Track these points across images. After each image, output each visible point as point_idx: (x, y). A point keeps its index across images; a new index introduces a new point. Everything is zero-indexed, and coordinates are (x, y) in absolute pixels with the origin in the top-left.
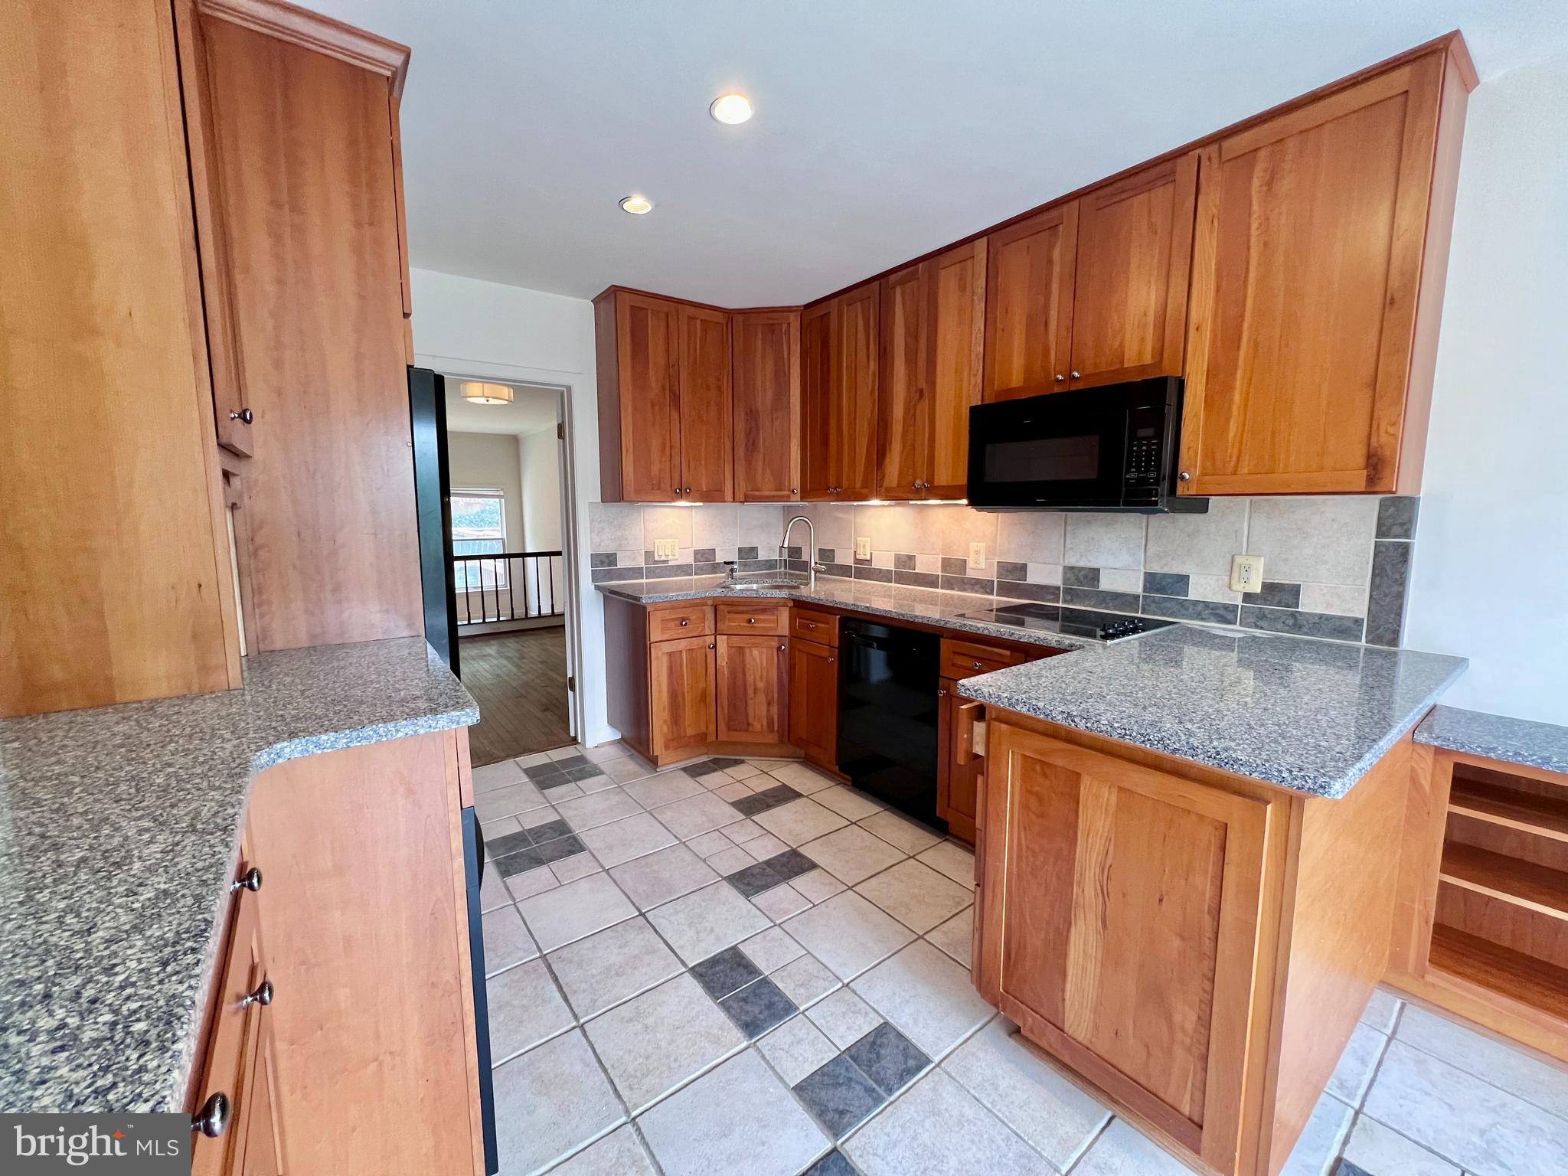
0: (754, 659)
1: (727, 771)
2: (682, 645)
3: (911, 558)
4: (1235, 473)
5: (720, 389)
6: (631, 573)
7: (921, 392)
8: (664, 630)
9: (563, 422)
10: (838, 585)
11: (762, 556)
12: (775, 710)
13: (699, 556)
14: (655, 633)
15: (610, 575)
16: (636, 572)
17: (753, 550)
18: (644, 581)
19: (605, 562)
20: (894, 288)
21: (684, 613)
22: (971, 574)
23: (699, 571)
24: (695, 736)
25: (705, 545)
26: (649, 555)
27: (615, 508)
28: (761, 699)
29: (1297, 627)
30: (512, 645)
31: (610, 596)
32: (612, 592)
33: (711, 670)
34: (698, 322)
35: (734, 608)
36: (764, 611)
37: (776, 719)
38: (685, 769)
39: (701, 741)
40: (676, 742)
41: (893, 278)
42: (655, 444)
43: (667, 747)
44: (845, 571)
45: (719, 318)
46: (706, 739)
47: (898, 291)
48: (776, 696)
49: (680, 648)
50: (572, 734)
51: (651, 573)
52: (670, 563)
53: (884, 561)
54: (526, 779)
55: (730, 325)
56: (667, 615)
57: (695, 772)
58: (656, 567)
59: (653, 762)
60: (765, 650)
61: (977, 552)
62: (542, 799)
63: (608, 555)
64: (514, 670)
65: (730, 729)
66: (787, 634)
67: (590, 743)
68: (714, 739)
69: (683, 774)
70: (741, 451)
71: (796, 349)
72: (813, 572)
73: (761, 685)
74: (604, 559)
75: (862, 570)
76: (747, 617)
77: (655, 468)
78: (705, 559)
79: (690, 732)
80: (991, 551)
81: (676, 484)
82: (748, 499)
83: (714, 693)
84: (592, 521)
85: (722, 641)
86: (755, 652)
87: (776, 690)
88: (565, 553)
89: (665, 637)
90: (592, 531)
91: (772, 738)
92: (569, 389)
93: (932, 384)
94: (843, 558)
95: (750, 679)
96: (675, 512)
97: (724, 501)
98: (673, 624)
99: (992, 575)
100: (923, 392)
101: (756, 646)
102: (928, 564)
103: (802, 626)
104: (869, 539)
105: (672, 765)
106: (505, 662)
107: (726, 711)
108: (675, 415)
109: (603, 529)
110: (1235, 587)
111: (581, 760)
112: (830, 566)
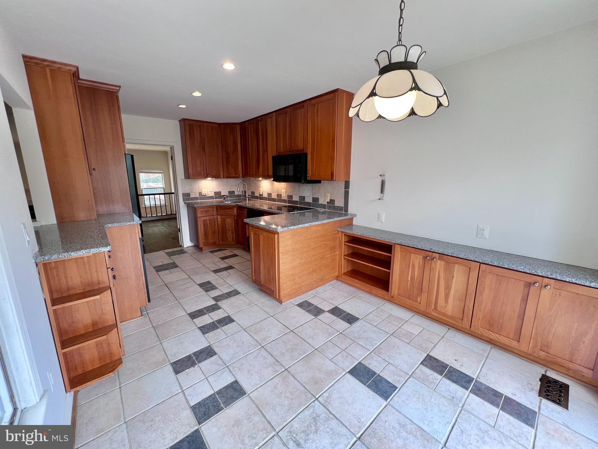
0: (228, 222)
1: (221, 251)
2: (207, 218)
3: (271, 194)
4: (315, 175)
5: (217, 146)
6: (195, 199)
7: (265, 150)
8: (202, 214)
9: (172, 155)
10: (255, 202)
11: (236, 193)
12: (234, 235)
13: (216, 194)
14: (199, 215)
15: (188, 199)
16: (197, 198)
17: (234, 192)
18: (199, 201)
19: (186, 196)
20: (258, 122)
21: (208, 209)
22: (283, 198)
23: (216, 198)
24: (212, 243)
25: (217, 190)
26: (200, 193)
27: (189, 180)
28: (231, 232)
29: (334, 209)
30: (166, 223)
31: (188, 206)
32: (189, 204)
33: (216, 225)
34: (210, 127)
35: (222, 208)
36: (230, 209)
37: (235, 237)
38: (210, 252)
39: (214, 244)
40: (207, 244)
41: (258, 119)
42: (198, 162)
43: (204, 245)
44: (257, 198)
45: (216, 125)
46: (216, 243)
47: (260, 122)
48: (234, 231)
49: (207, 219)
50: (180, 244)
51: (201, 199)
52: (207, 196)
53: (265, 195)
54: (165, 254)
55: (220, 128)
56: (202, 210)
57: (212, 252)
58: (202, 196)
59: (201, 250)
60: (231, 219)
61: (283, 192)
62: (169, 258)
63: (187, 194)
64: (166, 229)
65: (222, 240)
66: (236, 215)
67: (185, 246)
68: (218, 243)
69: (209, 252)
70: (225, 164)
71: (239, 135)
72: (247, 198)
73: (230, 229)
74: (186, 195)
75: (261, 197)
76: (225, 210)
77: (198, 170)
78: (218, 194)
79: (211, 241)
80: (286, 192)
81: (205, 173)
82: (227, 177)
83: (217, 230)
84: (182, 184)
85: (219, 217)
86: (228, 220)
87: (234, 230)
88: (175, 193)
89: (202, 216)
90: (182, 187)
91: (234, 243)
92: (173, 146)
93: (267, 148)
94: (257, 194)
95: (227, 227)
96: (208, 181)
97: (220, 178)
98: (204, 212)
99: (286, 198)
100: (265, 151)
101: (228, 218)
102: (274, 196)
103: (240, 212)
104: (262, 189)
105: (206, 250)
106: (163, 227)
107: (221, 236)
108: (204, 154)
109: (185, 186)
110: (326, 200)
111: (182, 250)
112: (253, 196)
